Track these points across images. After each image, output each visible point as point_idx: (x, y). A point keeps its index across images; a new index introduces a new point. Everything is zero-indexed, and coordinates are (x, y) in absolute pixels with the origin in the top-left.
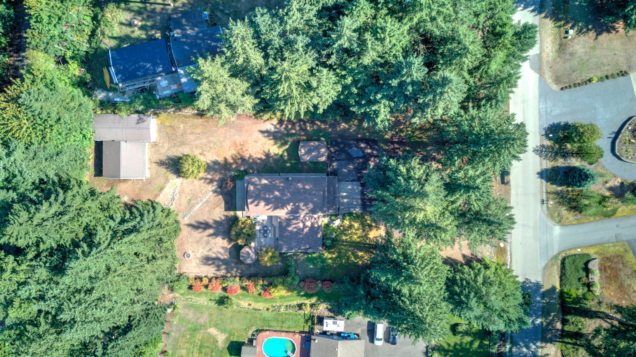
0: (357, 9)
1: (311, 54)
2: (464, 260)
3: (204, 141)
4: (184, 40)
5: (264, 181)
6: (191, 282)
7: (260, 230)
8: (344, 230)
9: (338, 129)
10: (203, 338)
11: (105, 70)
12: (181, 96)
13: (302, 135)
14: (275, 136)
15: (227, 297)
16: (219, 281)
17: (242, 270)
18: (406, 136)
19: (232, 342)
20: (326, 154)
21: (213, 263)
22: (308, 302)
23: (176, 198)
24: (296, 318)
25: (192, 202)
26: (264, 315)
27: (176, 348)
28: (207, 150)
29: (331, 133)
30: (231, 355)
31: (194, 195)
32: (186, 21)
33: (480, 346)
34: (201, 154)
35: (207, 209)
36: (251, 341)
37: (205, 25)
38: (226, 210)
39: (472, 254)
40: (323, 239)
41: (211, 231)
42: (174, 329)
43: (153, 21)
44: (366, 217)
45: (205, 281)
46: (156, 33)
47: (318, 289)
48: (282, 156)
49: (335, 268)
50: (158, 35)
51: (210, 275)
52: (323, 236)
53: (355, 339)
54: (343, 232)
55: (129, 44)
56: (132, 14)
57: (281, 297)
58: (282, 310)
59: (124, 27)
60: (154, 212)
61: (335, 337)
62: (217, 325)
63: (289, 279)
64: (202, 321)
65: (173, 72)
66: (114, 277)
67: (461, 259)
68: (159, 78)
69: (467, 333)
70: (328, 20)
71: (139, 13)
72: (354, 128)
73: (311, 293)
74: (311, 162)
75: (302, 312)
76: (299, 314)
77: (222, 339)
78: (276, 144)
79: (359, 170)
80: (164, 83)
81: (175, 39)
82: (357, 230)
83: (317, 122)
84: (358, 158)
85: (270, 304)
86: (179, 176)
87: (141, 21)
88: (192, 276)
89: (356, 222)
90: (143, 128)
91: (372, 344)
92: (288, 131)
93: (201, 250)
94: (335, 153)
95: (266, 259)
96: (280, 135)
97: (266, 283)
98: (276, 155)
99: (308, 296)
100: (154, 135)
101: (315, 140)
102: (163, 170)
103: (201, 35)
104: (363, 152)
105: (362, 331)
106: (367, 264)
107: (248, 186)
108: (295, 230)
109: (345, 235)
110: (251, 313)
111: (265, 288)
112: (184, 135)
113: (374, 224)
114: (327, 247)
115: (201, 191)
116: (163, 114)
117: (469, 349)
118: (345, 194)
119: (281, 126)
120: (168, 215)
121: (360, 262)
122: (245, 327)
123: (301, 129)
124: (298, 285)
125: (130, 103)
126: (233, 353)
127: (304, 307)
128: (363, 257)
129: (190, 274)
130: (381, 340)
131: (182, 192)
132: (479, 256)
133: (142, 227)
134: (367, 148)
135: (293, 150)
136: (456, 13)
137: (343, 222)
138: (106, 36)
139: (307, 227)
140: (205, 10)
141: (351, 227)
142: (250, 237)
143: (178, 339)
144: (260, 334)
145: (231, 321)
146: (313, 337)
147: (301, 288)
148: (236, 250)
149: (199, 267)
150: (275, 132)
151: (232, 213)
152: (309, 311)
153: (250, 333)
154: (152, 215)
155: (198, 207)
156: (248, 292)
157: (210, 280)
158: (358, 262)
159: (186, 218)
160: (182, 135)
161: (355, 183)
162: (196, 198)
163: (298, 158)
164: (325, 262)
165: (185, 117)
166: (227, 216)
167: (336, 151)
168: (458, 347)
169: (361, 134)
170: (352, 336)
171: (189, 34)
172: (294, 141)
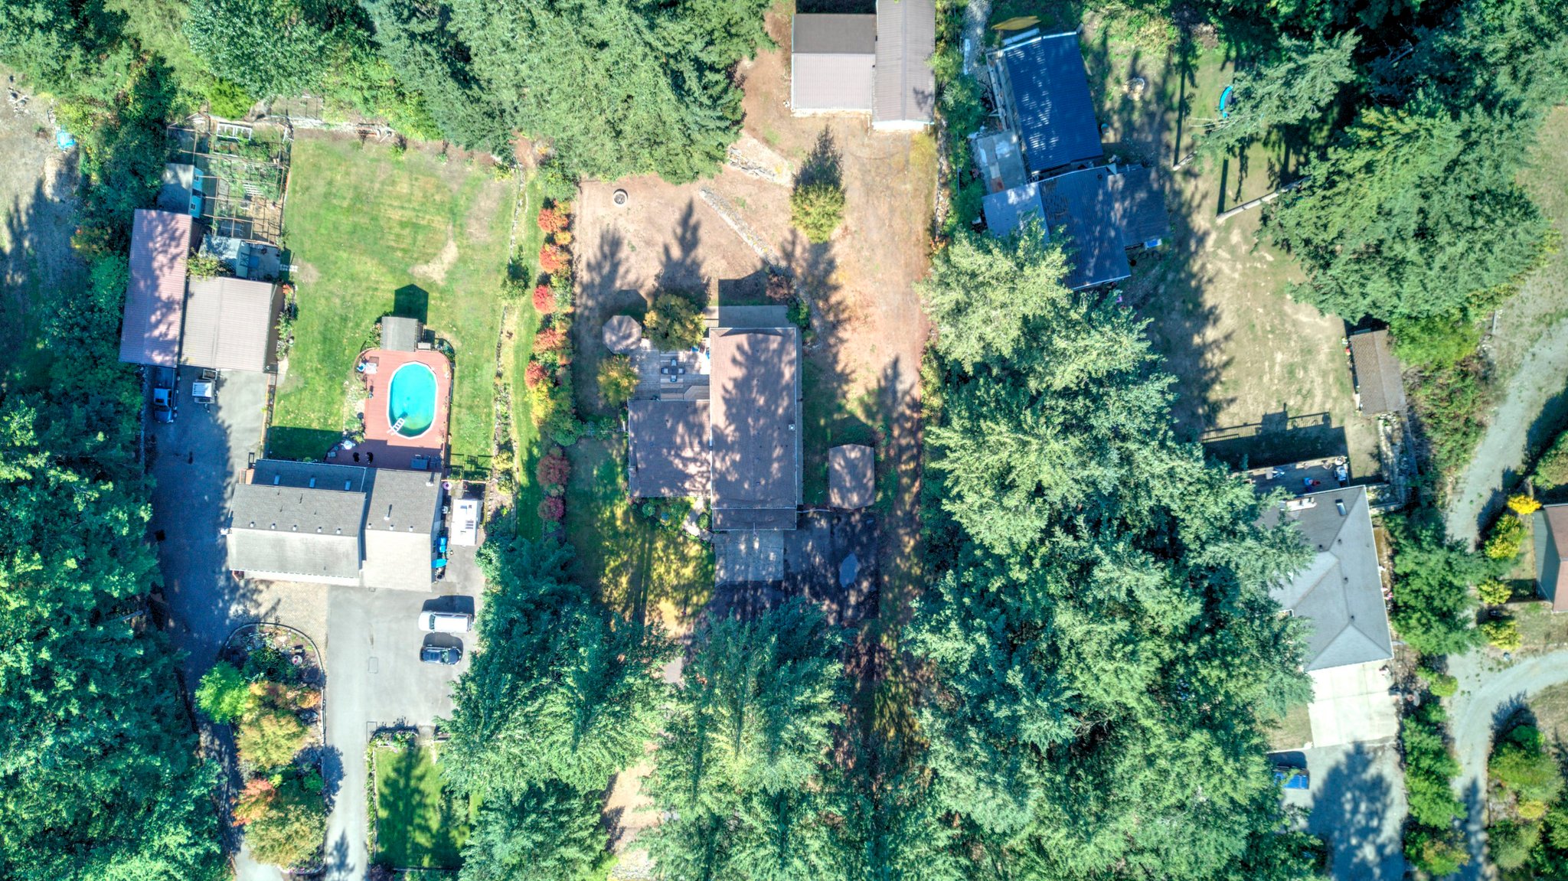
0: (1174, 598)
1: (1075, 492)
2: (611, 811)
3: (875, 237)
4: (1100, 198)
5: (788, 372)
6: (561, 207)
7: (676, 358)
8: (676, 545)
9: (901, 531)
10: (435, 231)
11: (1031, 20)
12: (975, 189)
13: (887, 452)
14: (886, 393)
15: (526, 286)
16: (563, 269)
17: (588, 319)
18: (886, 681)
19: (426, 295)
20: (846, 506)
21: (604, 256)
22: (516, 464)
23: (748, 174)
24: (480, 438)
25: (740, 209)
26: (486, 366)
27: (412, 169)
28: (856, 242)
29: (892, 515)
30: (398, 292)
31: (756, 212)
32: (1142, 201)
33: (419, 850)
34: (846, 228)
35: (723, 241)
36: (427, 337)
37: (1132, 243)
38: (721, 283)
39: (623, 829)
40: (656, 499)
41: (676, 252)
42: (455, 167)
43: (1143, 125)
44: (706, 593)
45: (563, 238)
46: (1116, 130)
47: (546, 488)
48: (840, 408)
49: (591, 525)
50: (1111, 137)
51: (576, 249)
52: (664, 498)
53: (434, 569)
54: (671, 542)
55: (1089, 72)
56: (1158, 79)
57: (527, 406)
58: (499, 408)
59: (1127, 61)
60: (719, 128)
61: (438, 525)
62: (465, 262)
63: (568, 425)
64: (474, 228)
65: (1028, 171)
66: (583, 59)
67: (613, 804)
68: (1015, 139)
69: (448, 818)
70: (1148, 527)
71: (1161, 95)
72: (903, 565)
73: (537, 472)
74: (827, 471)
75: (493, 450)
76: (488, 445)
77: (432, 273)
78: (869, 393)
79: (810, 576)
80: (1004, 149)
81: (1101, 178)
82: (677, 574)
83: (917, 484)
84: (837, 575)
85: (511, 381)
86: (797, 182)
87: (1142, 98)
88: (575, 207)
89: (695, 572)
90: (904, 105)
91: (421, 605)
92: (897, 420)
93: (632, 228)
94: (848, 523)
95: (614, 374)
96: (889, 402)
97: (560, 372)
98: (844, 395)
99: (530, 465)
100: (887, 127)
101: (877, 479)
102: (811, 145)
103: (1113, 234)
104: (851, 586)
105: (451, 585)
106: (601, 595)
107: (776, 334)
108: (678, 440)
109: (666, 548)
110: (491, 338)
111: (547, 371)
112: (888, 193)
113: (689, 610)
114: (639, 506)
115: (763, 229)
116: (935, 146)
117: (411, 824)
118: (756, 545)
119: (909, 406)
120: (711, 157)
121: (605, 581)
122: (459, 324)
123: (901, 450)
124: (554, 443)
125: (959, 76)
126: (401, 297)
127: (505, 456)
128: (616, 586)
129: (578, 204)
130: (432, 627)
131: (761, 185)
132: (619, 845)
133: (687, 107)
134: (859, 596)
135: (855, 433)
136: (1165, 813)
137: (695, 541)
138: (1108, 21)
139: (685, 465)
140: (1164, 241)
141: (684, 559)
142: (663, 338)
143: (432, 175)
144: (443, 358)
145: (472, 294)
146: (438, 476)
147: (548, 449)
148: (633, 308)
149: (594, 223)
150: (895, 392)
151: (714, 295)
152: (497, 467)
153: (447, 336)
154: (712, 125)
155: (729, 221)
156: (539, 332)
157: (565, 249)
158: (605, 575)
159: (703, 195)
160: (888, 188)
161: (781, 568)
162: (747, 218)
163: (838, 442)
164: (605, 503)
165: (929, 196)
166: (708, 284)
167: (853, 527)
168: (417, 797)
169: (890, 582)
170: (440, 563)
171: (1112, 208)
172: (875, 433)
